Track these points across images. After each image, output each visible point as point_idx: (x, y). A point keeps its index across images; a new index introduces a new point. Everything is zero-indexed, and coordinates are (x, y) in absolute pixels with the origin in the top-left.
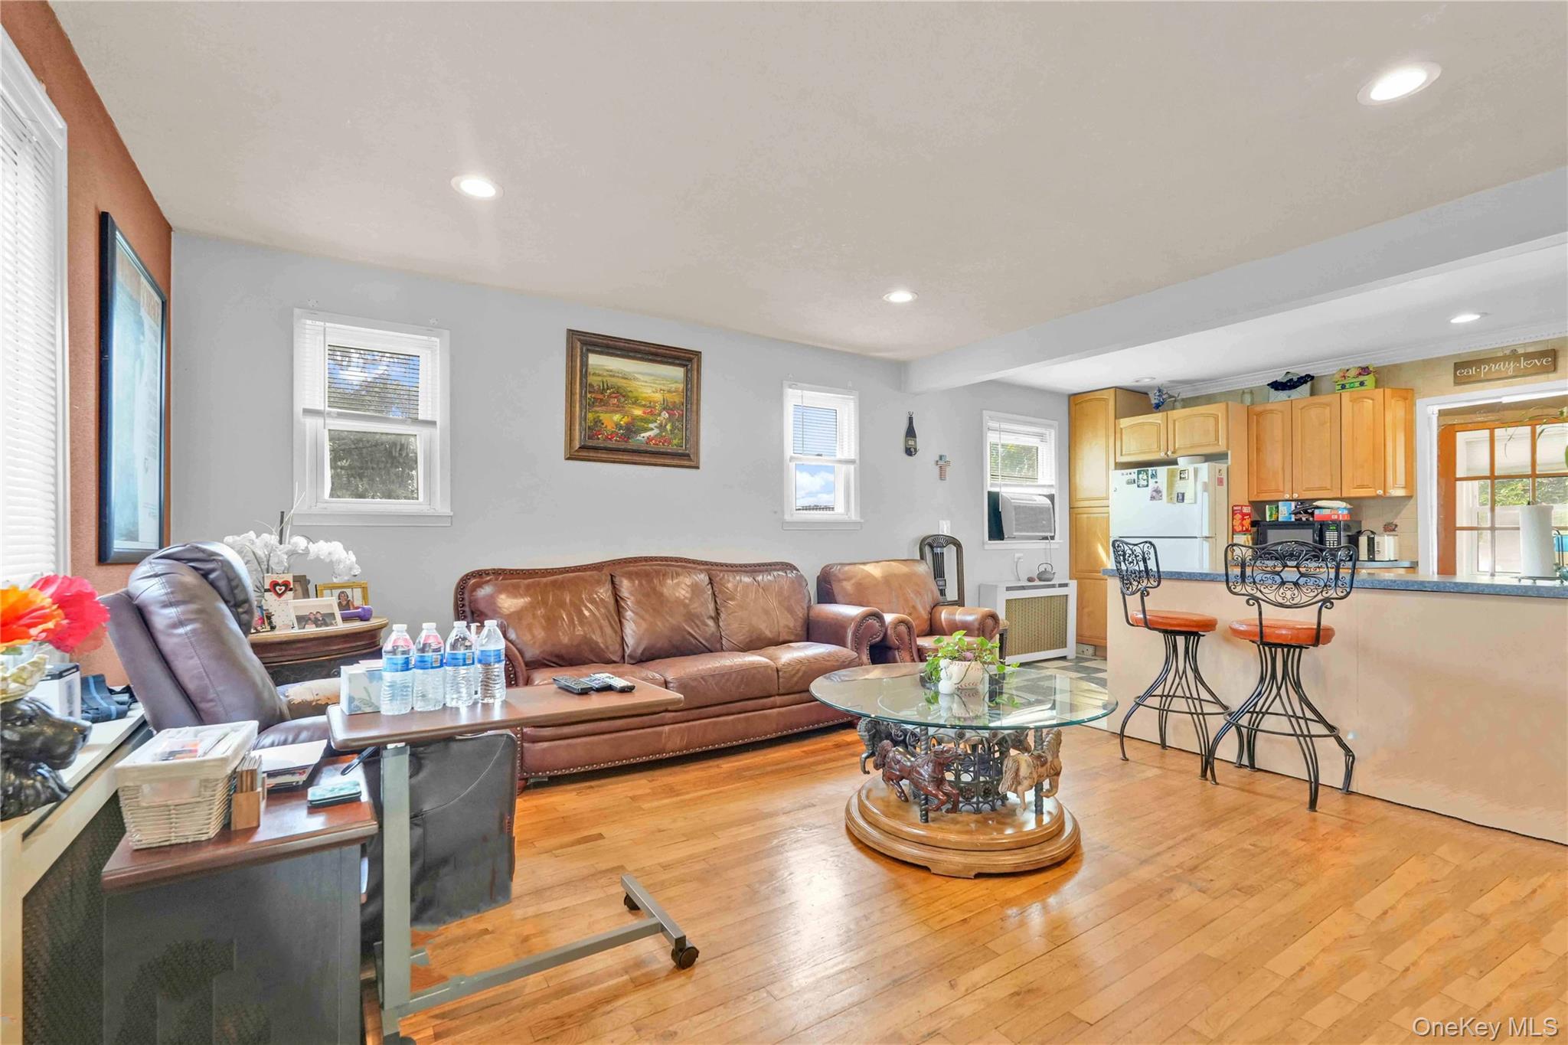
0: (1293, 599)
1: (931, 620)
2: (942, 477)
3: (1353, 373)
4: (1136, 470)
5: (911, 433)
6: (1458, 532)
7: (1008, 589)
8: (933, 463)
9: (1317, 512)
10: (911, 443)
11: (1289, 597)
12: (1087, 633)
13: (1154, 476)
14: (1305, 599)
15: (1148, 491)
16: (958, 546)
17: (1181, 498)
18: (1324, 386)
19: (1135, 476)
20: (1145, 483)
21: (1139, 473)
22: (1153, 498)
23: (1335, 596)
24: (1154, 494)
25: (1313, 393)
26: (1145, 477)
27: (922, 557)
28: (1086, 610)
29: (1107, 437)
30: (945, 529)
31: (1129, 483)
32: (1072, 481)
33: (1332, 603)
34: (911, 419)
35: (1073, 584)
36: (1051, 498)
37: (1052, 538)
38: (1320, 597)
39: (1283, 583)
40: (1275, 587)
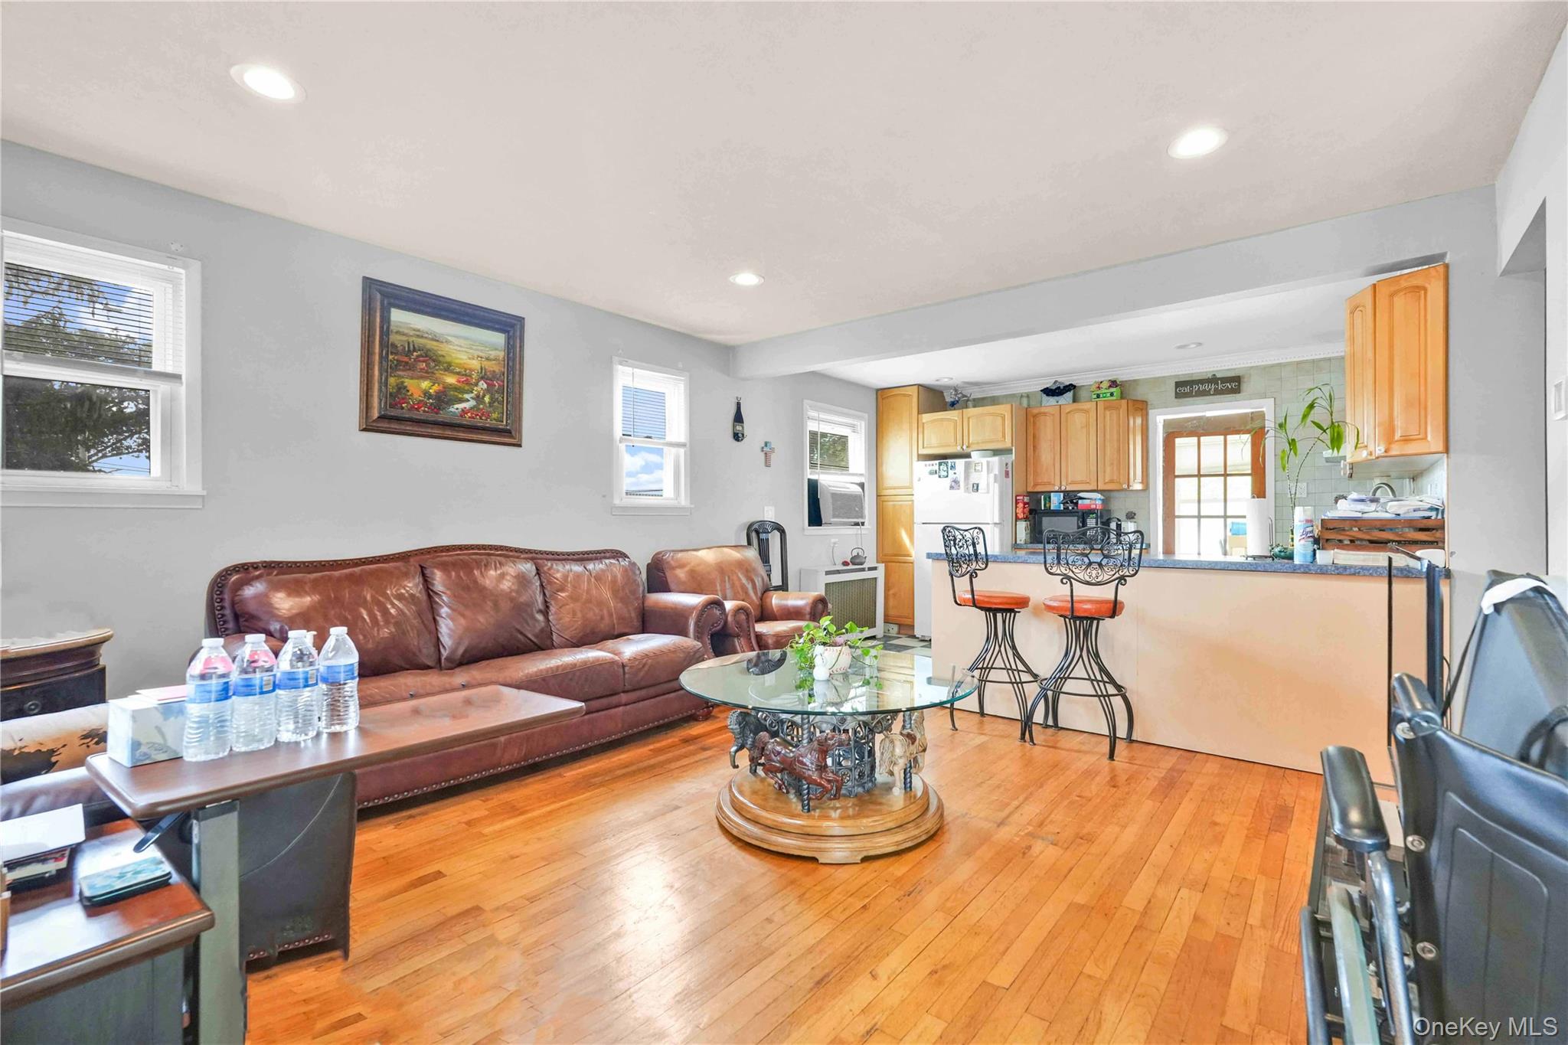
0: (1097, 577)
1: (762, 606)
2: (767, 464)
3: (1105, 385)
4: (937, 462)
5: (738, 418)
6: (1176, 520)
7: (828, 573)
8: (760, 450)
9: (1080, 502)
10: (739, 428)
11: (1094, 575)
12: (892, 612)
13: (953, 467)
14: (1106, 577)
15: (947, 482)
16: (782, 531)
17: (976, 488)
18: (1083, 394)
19: (937, 468)
20: (945, 474)
21: (940, 464)
22: (952, 487)
23: (1127, 574)
24: (953, 484)
25: (1075, 400)
26: (945, 469)
27: (749, 543)
28: (891, 592)
29: (911, 430)
30: (769, 515)
31: (932, 473)
32: (880, 470)
33: (1125, 581)
34: (739, 405)
35: (881, 567)
36: (862, 485)
37: (863, 524)
38: (1117, 575)
39: (1090, 563)
40: (1084, 567)
